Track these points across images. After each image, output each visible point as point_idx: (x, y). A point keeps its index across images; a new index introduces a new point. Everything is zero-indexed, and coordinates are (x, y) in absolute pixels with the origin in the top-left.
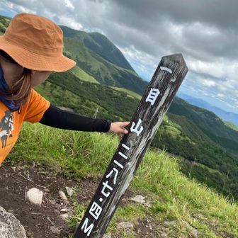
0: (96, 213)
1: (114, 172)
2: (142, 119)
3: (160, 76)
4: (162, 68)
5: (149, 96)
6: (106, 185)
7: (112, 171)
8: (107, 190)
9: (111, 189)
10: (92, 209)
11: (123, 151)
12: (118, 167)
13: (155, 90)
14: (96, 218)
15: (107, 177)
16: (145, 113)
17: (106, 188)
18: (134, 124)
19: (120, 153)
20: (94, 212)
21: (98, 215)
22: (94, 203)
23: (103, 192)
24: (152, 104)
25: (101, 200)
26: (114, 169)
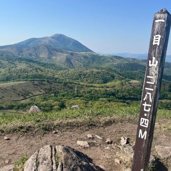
0: (145, 124)
1: (149, 95)
2: (155, 57)
3: (157, 26)
4: (156, 21)
5: (154, 41)
6: (145, 105)
7: (146, 95)
8: (147, 108)
9: (150, 106)
10: (141, 123)
11: (149, 80)
12: (149, 91)
13: (156, 36)
14: (147, 127)
15: (144, 100)
16: (155, 52)
18: (150, 61)
19: (148, 82)
21: (147, 124)
22: (142, 119)
23: (145, 110)
24: (158, 44)
25: (145, 115)
26: (147, 93)
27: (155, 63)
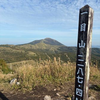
0: (80, 93)
1: (80, 70)
2: (83, 40)
3: (82, 18)
4: (82, 14)
5: (81, 28)
6: (79, 78)
7: (79, 70)
8: (80, 80)
9: (82, 78)
10: (77, 92)
11: (80, 58)
12: (81, 67)
13: (83, 24)
14: (81, 96)
15: (78, 73)
16: (82, 37)
17: (79, 79)
18: (80, 44)
19: (79, 60)
20: (79, 93)
21: (81, 94)
22: (77, 89)
23: (79, 82)
24: (84, 31)
25: (79, 86)
26: (79, 68)
27: (83, 45)
